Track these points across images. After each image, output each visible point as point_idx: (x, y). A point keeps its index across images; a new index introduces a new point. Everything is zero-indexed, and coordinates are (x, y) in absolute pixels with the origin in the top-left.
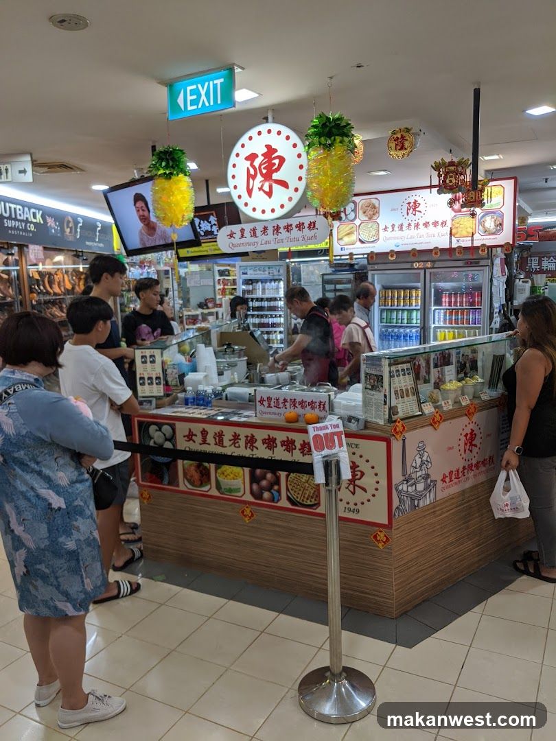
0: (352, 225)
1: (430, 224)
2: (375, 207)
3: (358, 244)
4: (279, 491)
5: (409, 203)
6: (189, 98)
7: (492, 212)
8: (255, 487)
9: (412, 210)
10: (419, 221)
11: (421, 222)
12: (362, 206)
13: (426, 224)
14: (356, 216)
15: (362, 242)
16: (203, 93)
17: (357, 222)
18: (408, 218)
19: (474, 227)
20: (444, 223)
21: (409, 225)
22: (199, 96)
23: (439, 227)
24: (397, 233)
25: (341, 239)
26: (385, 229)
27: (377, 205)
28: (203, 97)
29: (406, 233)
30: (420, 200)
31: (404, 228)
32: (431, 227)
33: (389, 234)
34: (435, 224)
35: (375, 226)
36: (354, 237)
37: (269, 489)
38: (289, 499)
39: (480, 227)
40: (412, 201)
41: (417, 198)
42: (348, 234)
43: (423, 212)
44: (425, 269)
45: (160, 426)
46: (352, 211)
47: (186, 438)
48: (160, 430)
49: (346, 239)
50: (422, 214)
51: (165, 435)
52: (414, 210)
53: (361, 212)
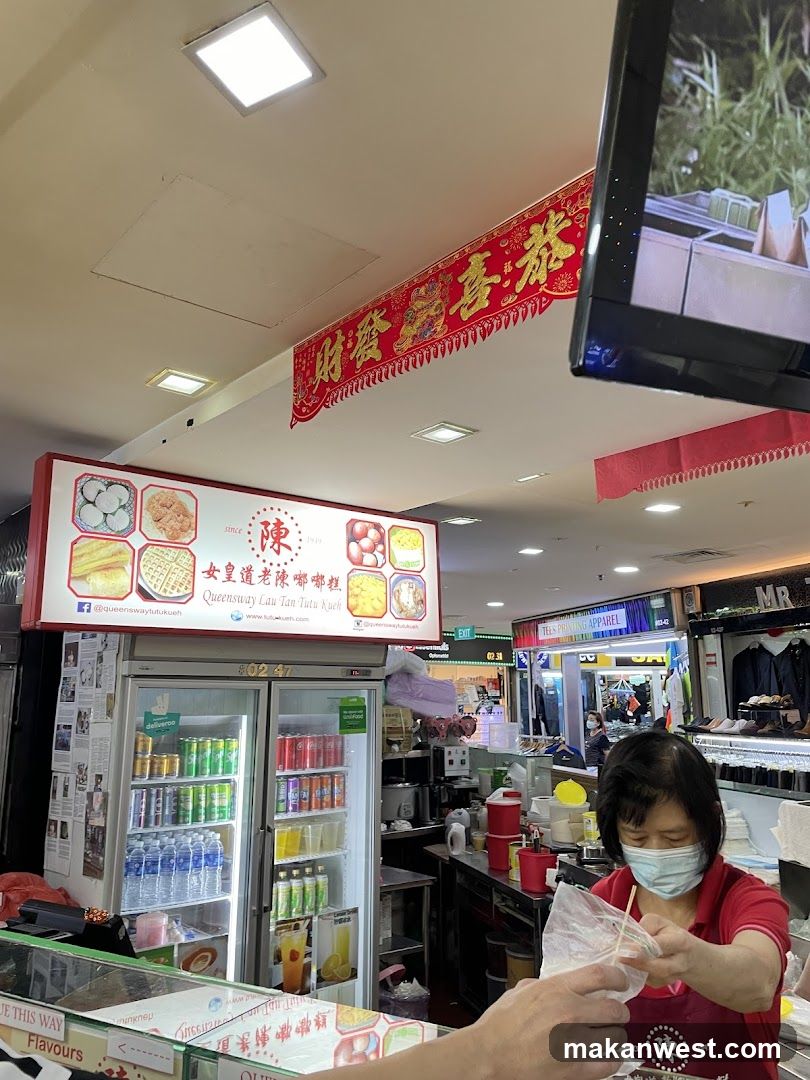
0: (119, 545)
1: (309, 578)
2: (186, 515)
3: (135, 599)
5: (266, 524)
7: (410, 577)
9: (271, 540)
10: (286, 568)
11: (291, 571)
12: (150, 502)
13: (301, 579)
14: (133, 523)
15: (145, 595)
17: (137, 540)
18: (263, 556)
19: (384, 601)
20: (334, 582)
21: (266, 572)
23: (325, 587)
24: (238, 588)
25: (83, 577)
26: (211, 572)
27: (192, 511)
29: (258, 589)
30: (287, 523)
31: (255, 578)
32: (310, 585)
33: (218, 586)
34: (318, 580)
35: (186, 558)
36: (122, 580)
39: (394, 602)
40: (273, 521)
41: (283, 518)
42: (107, 568)
43: (295, 549)
44: (270, 680)
46: (123, 507)
49: (98, 583)
50: (291, 554)
52: (277, 540)
53: (147, 517)
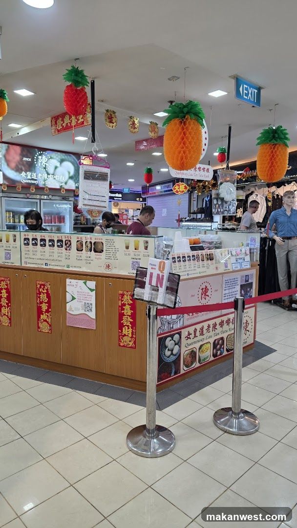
4: (223, 348)
6: (245, 91)
8: (215, 351)
16: (250, 93)
22: (248, 92)
28: (250, 95)
37: (220, 349)
38: (227, 351)
45: (172, 336)
47: (186, 338)
48: (172, 340)
51: (175, 341)
